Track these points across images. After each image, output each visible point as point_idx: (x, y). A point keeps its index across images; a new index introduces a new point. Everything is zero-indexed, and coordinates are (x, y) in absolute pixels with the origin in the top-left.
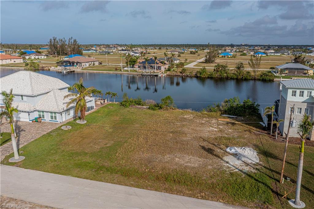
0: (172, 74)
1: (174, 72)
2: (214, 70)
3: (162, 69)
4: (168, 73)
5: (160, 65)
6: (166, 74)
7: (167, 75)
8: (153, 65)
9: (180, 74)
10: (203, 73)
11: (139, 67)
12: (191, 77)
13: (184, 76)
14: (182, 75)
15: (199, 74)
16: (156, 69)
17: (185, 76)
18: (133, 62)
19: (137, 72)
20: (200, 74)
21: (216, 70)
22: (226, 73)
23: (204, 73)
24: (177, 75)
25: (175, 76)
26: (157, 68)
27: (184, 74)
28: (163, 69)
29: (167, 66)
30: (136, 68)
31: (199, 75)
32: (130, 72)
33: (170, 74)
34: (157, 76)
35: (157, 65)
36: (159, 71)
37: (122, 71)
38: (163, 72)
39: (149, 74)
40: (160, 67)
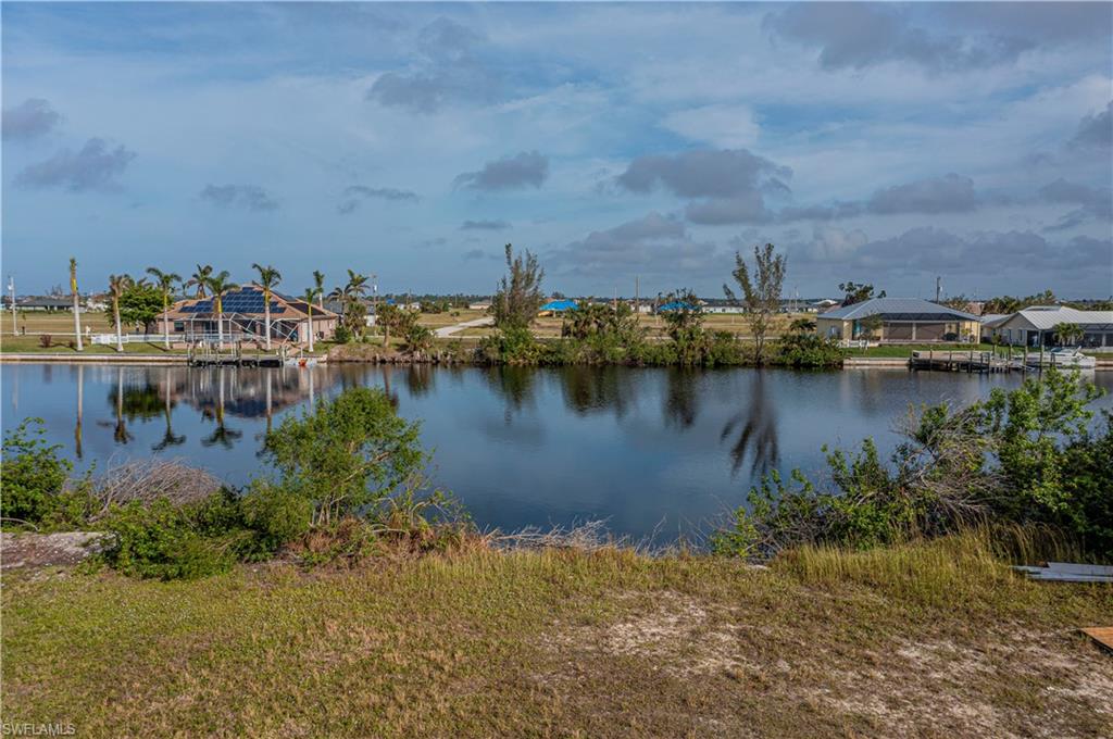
0: (358, 357)
1: (364, 347)
2: (566, 332)
3: (303, 336)
4: (335, 351)
5: (291, 315)
6: (325, 357)
7: (330, 361)
8: (256, 317)
9: (398, 356)
10: (516, 344)
11: (180, 329)
12: (456, 367)
13: (418, 362)
14: (407, 357)
15: (495, 347)
16: (273, 336)
17: (425, 362)
18: (148, 304)
19: (165, 351)
20: (502, 350)
21: (573, 329)
22: (625, 341)
23: (521, 345)
24: (383, 362)
25: (375, 364)
26: (279, 331)
27: (417, 355)
28: (308, 332)
29: (328, 328)
30: (165, 334)
31: (494, 355)
32: (126, 353)
33: (347, 357)
34: (275, 364)
35: (275, 315)
36: (285, 344)
37: (80, 348)
38: (311, 350)
39: (232, 357)
40: (293, 325)
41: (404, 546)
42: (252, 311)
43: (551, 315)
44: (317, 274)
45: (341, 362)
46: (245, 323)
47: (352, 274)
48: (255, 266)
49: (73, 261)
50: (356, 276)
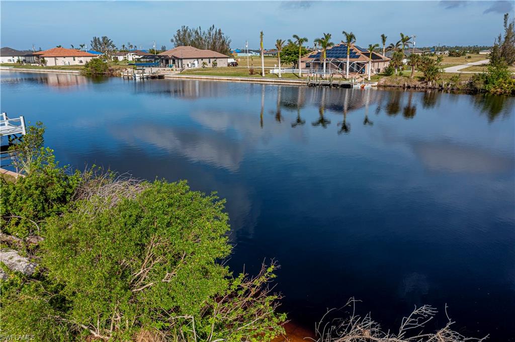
0: (395, 84)
1: (399, 78)
3: (367, 71)
4: (383, 80)
5: (363, 59)
6: (376, 84)
7: (379, 86)
8: (342, 60)
9: (418, 84)
10: (497, 79)
11: (308, 66)
12: (454, 92)
13: (430, 88)
14: (424, 85)
15: (482, 81)
16: (351, 70)
17: (434, 88)
18: (295, 54)
19: (299, 77)
20: (486, 82)
23: (501, 80)
24: (409, 87)
25: (404, 89)
26: (355, 69)
27: (430, 84)
28: (370, 69)
29: (383, 66)
30: (301, 70)
31: (480, 86)
32: (282, 78)
33: (389, 84)
34: (349, 86)
35: (353, 60)
36: (357, 76)
37: (264, 75)
38: (369, 79)
39: (327, 82)
40: (363, 65)
42: (340, 57)
44: (383, 36)
45: (385, 86)
46: (338, 64)
47: (402, 36)
48: (344, 32)
49: (262, 33)
50: (405, 37)
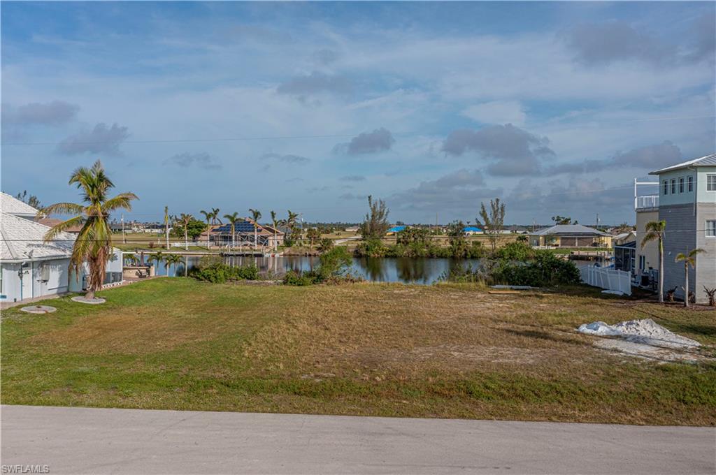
0: (298, 253)
1: (300, 248)
2: (399, 241)
3: (270, 243)
4: (287, 250)
5: (265, 233)
6: (282, 253)
7: (284, 255)
8: (249, 234)
9: (317, 252)
10: (374, 247)
11: (212, 239)
14: (322, 253)
15: (364, 249)
16: (258, 242)
18: (197, 227)
19: (207, 250)
20: (367, 250)
21: (402, 240)
22: (427, 246)
23: (377, 247)
24: (310, 255)
25: (306, 256)
26: (260, 241)
28: (272, 242)
29: (281, 239)
30: (203, 241)
31: (364, 252)
32: (190, 251)
33: (293, 253)
34: (261, 256)
35: (258, 233)
36: (263, 247)
37: (168, 248)
38: (276, 249)
39: (241, 253)
40: (266, 238)
41: (349, 282)
42: (246, 231)
43: (394, 235)
44: (272, 213)
45: (290, 255)
46: (244, 237)
47: (290, 213)
48: (250, 210)
49: (166, 207)
50: (292, 214)
